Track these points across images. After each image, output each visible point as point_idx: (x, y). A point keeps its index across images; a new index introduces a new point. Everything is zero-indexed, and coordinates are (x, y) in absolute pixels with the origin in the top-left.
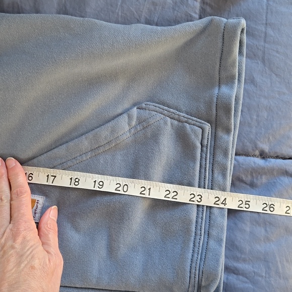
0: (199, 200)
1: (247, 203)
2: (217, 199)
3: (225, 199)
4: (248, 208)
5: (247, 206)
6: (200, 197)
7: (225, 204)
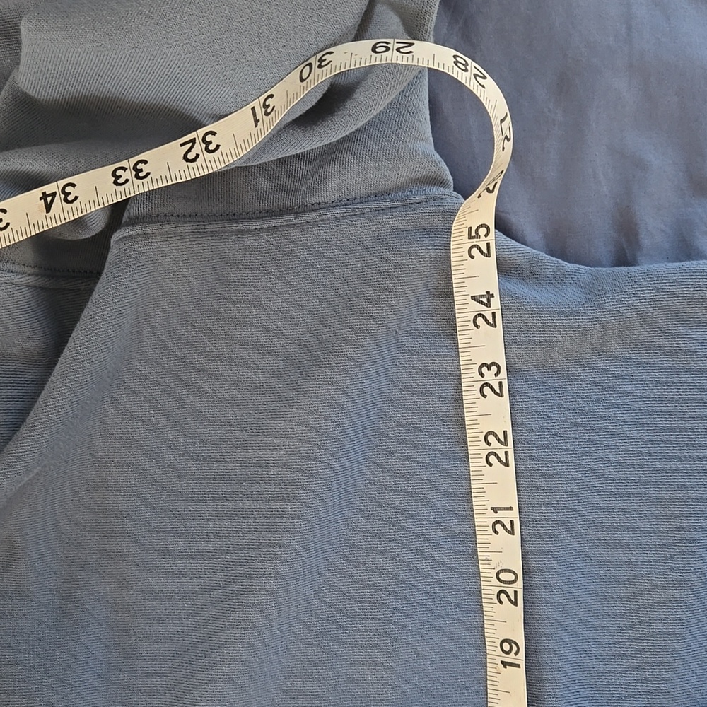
0: (494, 369)
1: (473, 234)
2: (480, 321)
3: (474, 298)
4: (488, 228)
5: (482, 231)
6: (484, 370)
7: (489, 295)
